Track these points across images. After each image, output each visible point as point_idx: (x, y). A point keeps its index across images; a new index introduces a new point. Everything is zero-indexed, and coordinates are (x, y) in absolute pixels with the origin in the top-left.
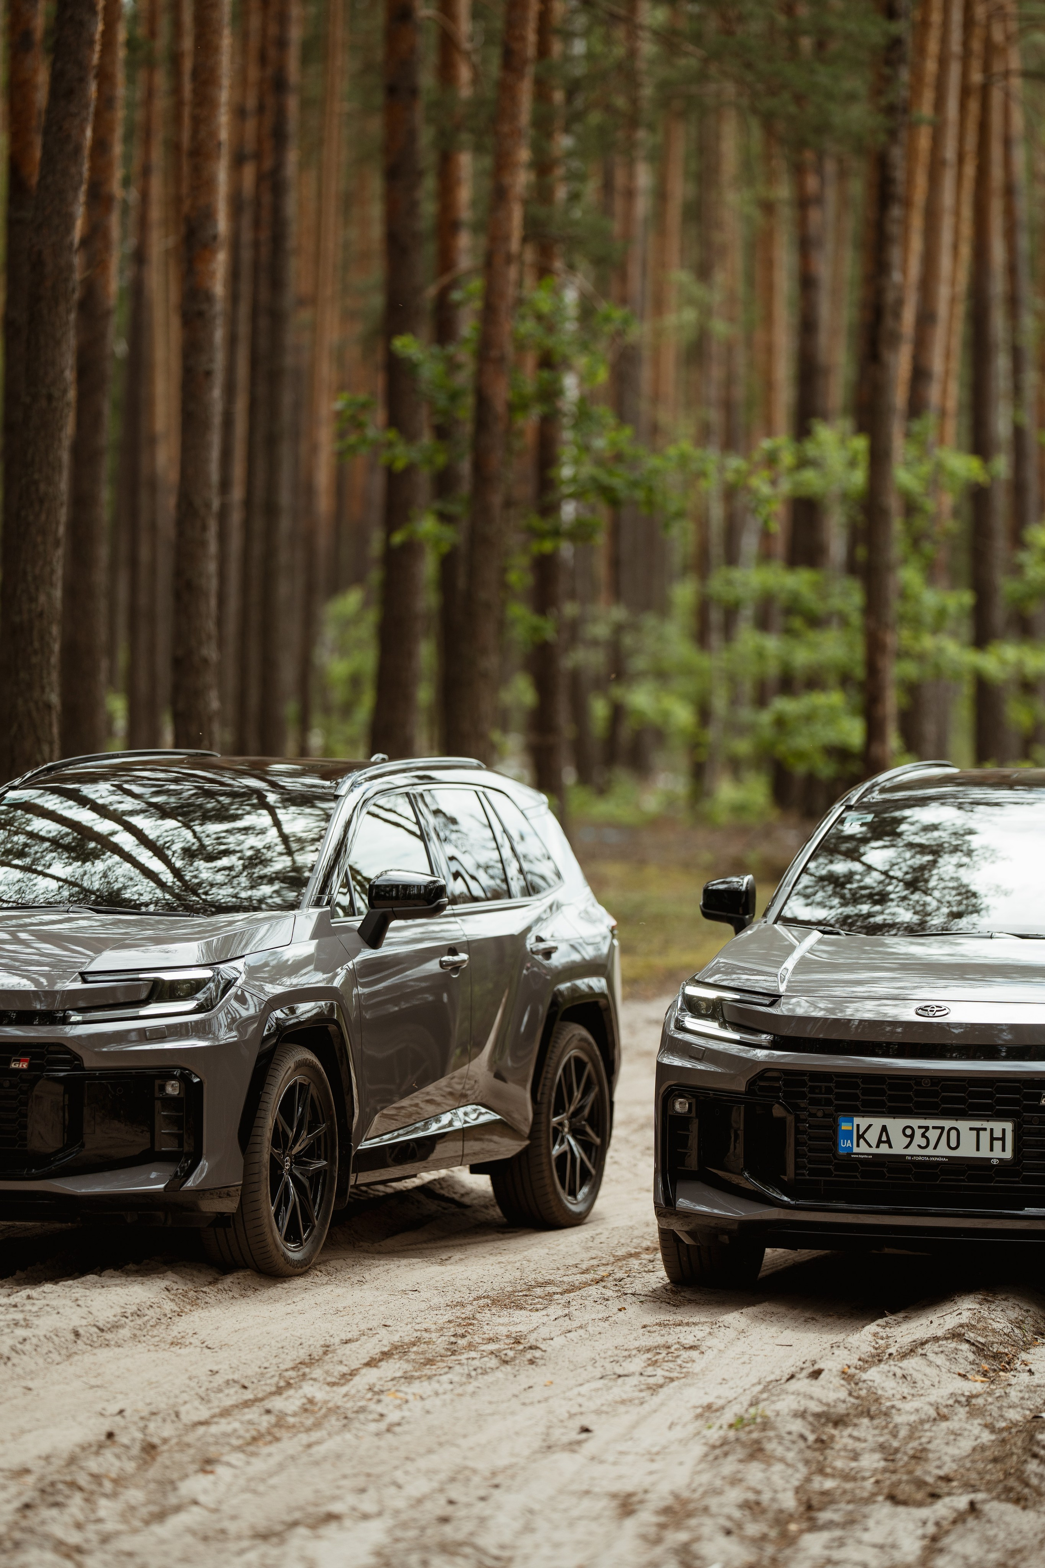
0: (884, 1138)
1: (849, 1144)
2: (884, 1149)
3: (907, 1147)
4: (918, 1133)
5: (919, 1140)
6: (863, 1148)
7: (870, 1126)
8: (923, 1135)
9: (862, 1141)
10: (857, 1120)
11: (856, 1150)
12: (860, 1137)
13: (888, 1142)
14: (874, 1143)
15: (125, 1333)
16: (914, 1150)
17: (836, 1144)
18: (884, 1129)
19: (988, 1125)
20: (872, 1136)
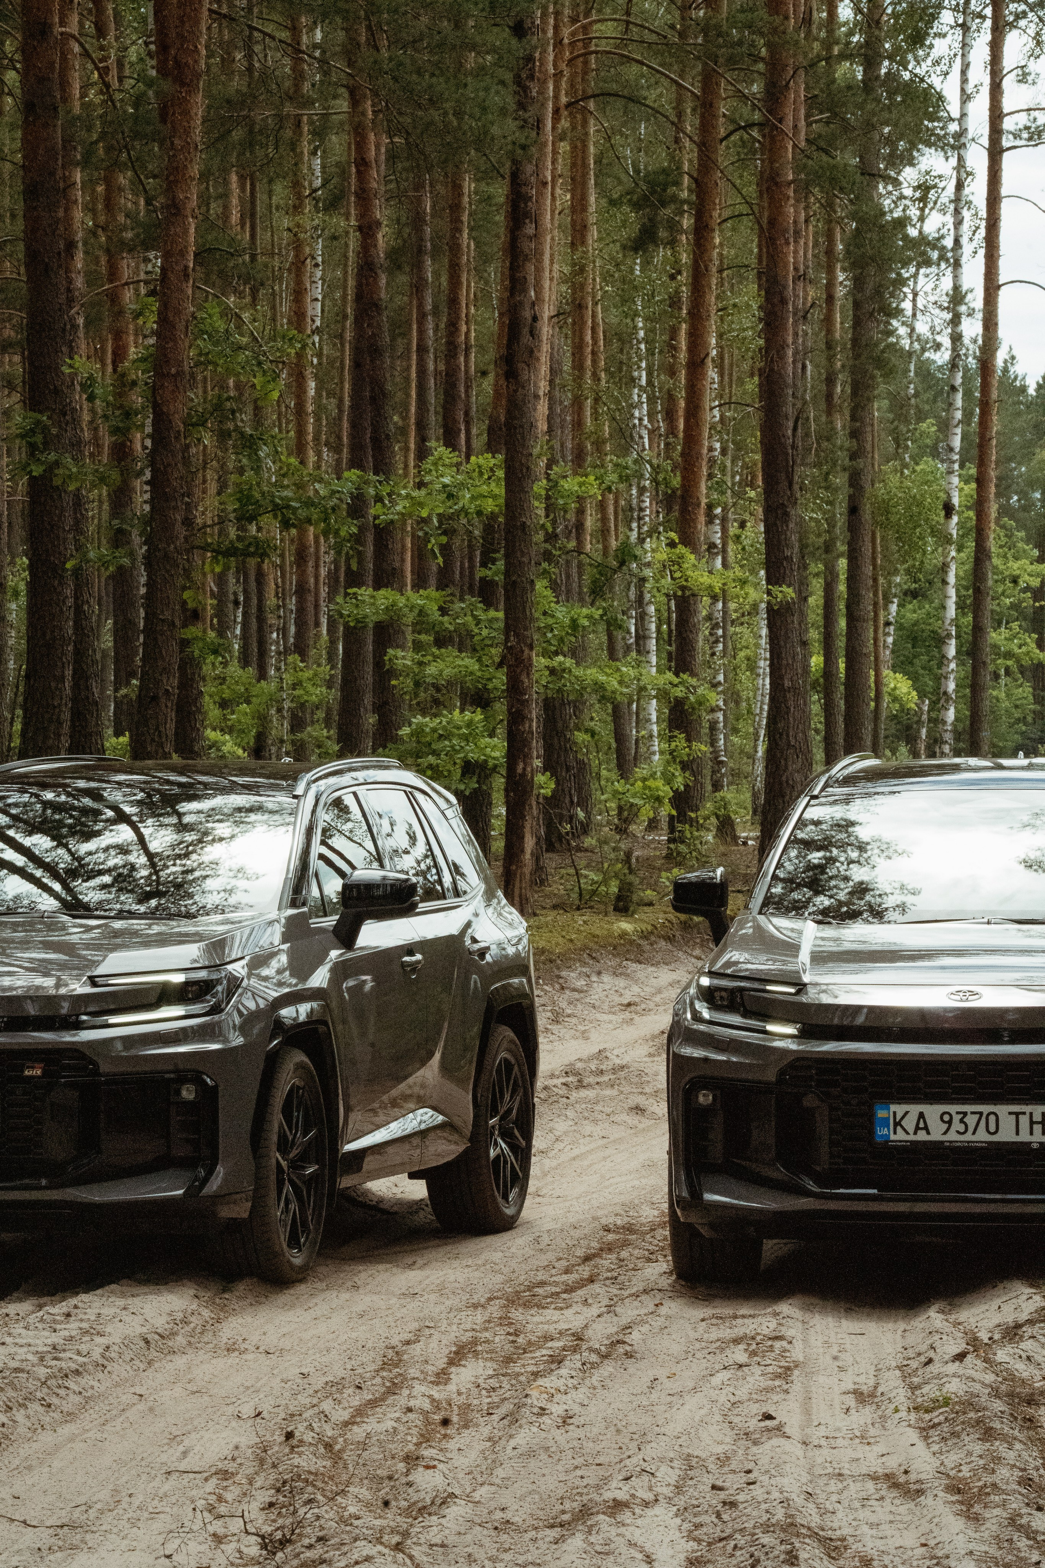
0: (922, 1125)
1: (885, 1131)
2: (922, 1136)
3: (945, 1133)
4: (957, 1118)
5: (957, 1126)
6: (900, 1136)
7: (907, 1113)
8: (962, 1121)
9: (899, 1128)
10: (893, 1108)
11: (893, 1137)
12: (897, 1124)
13: (926, 1128)
14: (911, 1131)
15: (180, 1340)
16: (952, 1136)
17: (872, 1132)
18: (921, 1115)
19: (1027, 1109)
20: (910, 1123)
